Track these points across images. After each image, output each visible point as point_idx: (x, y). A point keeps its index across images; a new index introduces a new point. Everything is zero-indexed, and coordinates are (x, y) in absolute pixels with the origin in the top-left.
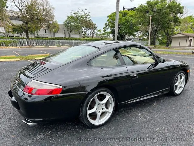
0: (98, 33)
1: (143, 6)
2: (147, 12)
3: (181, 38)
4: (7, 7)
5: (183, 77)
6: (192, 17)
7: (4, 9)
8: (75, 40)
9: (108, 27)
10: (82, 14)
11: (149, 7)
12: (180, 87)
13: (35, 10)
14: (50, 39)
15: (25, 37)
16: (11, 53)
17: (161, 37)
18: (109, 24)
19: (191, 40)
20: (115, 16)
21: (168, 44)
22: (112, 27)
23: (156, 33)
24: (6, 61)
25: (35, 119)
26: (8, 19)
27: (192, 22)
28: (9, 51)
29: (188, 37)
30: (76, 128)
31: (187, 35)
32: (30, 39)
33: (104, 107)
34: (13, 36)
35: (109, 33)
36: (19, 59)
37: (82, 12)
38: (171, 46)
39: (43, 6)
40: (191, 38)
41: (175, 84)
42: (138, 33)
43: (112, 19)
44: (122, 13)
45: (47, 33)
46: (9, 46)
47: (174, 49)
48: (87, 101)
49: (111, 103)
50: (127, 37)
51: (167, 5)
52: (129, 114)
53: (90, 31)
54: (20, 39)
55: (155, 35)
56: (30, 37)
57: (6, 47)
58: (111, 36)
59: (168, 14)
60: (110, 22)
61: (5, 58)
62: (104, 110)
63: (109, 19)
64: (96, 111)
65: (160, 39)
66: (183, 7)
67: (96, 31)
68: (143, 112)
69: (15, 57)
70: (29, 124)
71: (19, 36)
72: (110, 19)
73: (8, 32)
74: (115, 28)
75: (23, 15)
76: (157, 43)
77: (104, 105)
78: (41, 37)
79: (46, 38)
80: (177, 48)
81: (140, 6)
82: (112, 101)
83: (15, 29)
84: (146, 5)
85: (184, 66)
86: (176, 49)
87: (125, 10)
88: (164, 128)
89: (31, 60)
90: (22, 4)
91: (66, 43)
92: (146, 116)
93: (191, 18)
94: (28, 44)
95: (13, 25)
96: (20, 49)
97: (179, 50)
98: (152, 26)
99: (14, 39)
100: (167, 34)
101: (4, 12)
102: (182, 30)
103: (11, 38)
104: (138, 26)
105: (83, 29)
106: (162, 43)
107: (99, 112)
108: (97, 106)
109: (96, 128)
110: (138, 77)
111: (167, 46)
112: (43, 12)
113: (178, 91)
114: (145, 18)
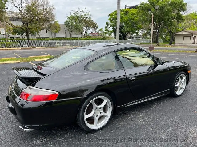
0: (100, 32)
1: (144, 4)
2: (149, 9)
3: (184, 36)
4: (7, 8)
5: (184, 78)
6: (196, 13)
7: (3, 10)
8: (77, 40)
9: (109, 26)
10: (82, 14)
11: (150, 4)
12: (181, 88)
13: (35, 11)
14: (51, 40)
15: (26, 38)
16: (12, 54)
17: (164, 34)
18: (111, 23)
19: (195, 37)
20: (116, 14)
21: (171, 41)
22: (113, 26)
23: (158, 31)
24: (6, 63)
25: (32, 125)
26: (8, 20)
27: (196, 19)
28: (9, 53)
29: (192, 34)
30: (74, 133)
31: (191, 32)
32: (31, 40)
33: (102, 111)
34: (14, 38)
35: (111, 32)
36: (19, 61)
37: (81, 12)
38: (175, 44)
39: (43, 6)
40: (195, 36)
41: (176, 86)
42: (141, 31)
43: (114, 18)
44: (124, 11)
45: (48, 34)
46: (9, 47)
47: (177, 47)
48: (84, 105)
49: (109, 107)
50: (129, 36)
51: (169, 3)
52: (128, 117)
53: (91, 30)
54: (20, 40)
55: (158, 33)
56: (31, 38)
57: (7, 49)
58: (113, 34)
59: (170, 11)
60: (111, 21)
61: (5, 60)
62: (102, 114)
63: (110, 18)
64: (94, 115)
65: (164, 36)
66: (186, 4)
67: (97, 30)
68: (142, 115)
69: (15, 59)
70: (26, 130)
71: (20, 37)
72: (112, 17)
73: (9, 33)
74: (116, 26)
75: (23, 16)
76: (160, 41)
77: (102, 109)
78: (42, 38)
79: (47, 39)
80: (180, 45)
81: (142, 4)
82: (110, 105)
83: (15, 31)
84: (148, 3)
85: (185, 67)
86: (179, 47)
87: (127, 8)
88: (163, 131)
89: (32, 61)
90: (22, 5)
91: (68, 43)
92: (145, 118)
93: (194, 14)
94: (29, 45)
95: (14, 27)
96: (21, 50)
97: (182, 48)
98: (154, 24)
99: (14, 40)
100: (170, 32)
101: (4, 13)
102: (186, 27)
103: (12, 40)
104: (141, 24)
105: (84, 28)
106: (165, 41)
107: (97, 116)
108: (95, 110)
109: (94, 132)
110: (136, 80)
111: (171, 44)
112: (43, 13)
113: (178, 93)
114: (147, 16)
